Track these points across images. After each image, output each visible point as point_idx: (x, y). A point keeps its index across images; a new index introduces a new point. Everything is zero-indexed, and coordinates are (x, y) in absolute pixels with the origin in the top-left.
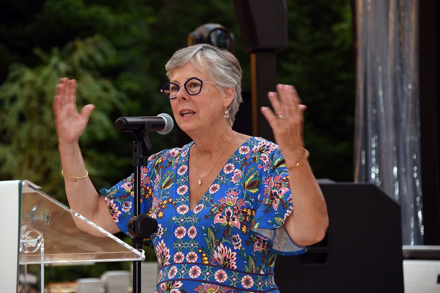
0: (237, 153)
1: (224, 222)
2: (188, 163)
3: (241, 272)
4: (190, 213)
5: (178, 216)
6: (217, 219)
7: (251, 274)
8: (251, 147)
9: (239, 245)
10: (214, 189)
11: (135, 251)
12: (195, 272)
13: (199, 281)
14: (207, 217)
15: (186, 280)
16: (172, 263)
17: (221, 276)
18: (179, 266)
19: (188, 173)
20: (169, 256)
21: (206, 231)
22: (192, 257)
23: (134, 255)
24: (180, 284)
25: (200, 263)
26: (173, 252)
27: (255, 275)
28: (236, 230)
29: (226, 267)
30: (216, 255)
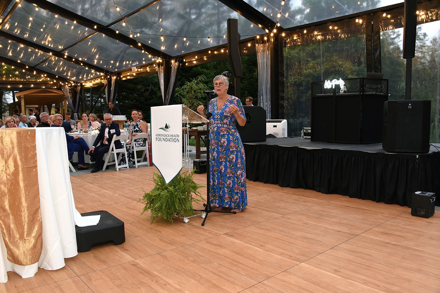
0: (228, 99)
1: (226, 114)
2: (216, 102)
3: (230, 125)
4: (218, 112)
5: (215, 113)
6: (225, 114)
7: (232, 125)
8: (232, 98)
9: (229, 119)
10: (223, 107)
11: (207, 120)
12: (220, 125)
13: (221, 127)
14: (222, 113)
15: (218, 127)
16: (214, 123)
17: (225, 126)
18: (216, 124)
19: (217, 104)
20: (214, 122)
21: (222, 116)
22: (219, 122)
23: (207, 121)
24: (216, 128)
25: (221, 123)
26: (214, 121)
27: (232, 126)
28: (229, 116)
29: (226, 124)
30: (224, 122)
